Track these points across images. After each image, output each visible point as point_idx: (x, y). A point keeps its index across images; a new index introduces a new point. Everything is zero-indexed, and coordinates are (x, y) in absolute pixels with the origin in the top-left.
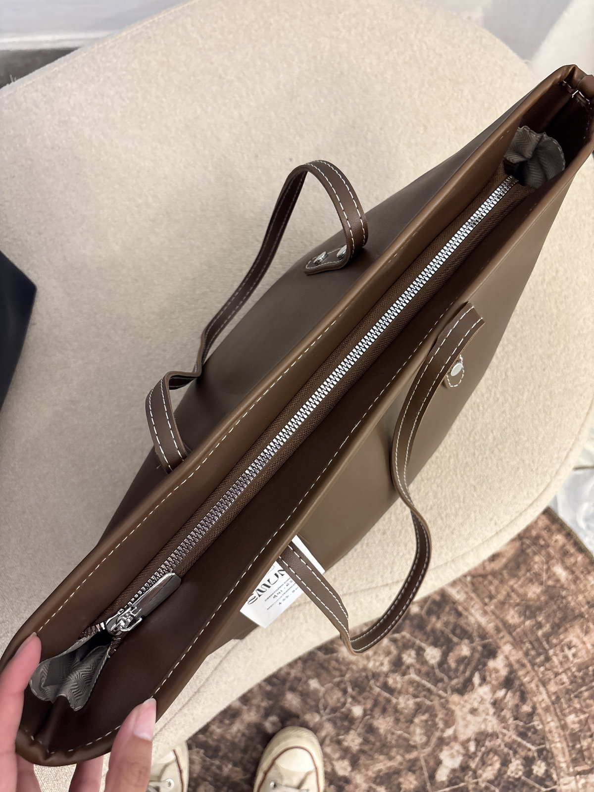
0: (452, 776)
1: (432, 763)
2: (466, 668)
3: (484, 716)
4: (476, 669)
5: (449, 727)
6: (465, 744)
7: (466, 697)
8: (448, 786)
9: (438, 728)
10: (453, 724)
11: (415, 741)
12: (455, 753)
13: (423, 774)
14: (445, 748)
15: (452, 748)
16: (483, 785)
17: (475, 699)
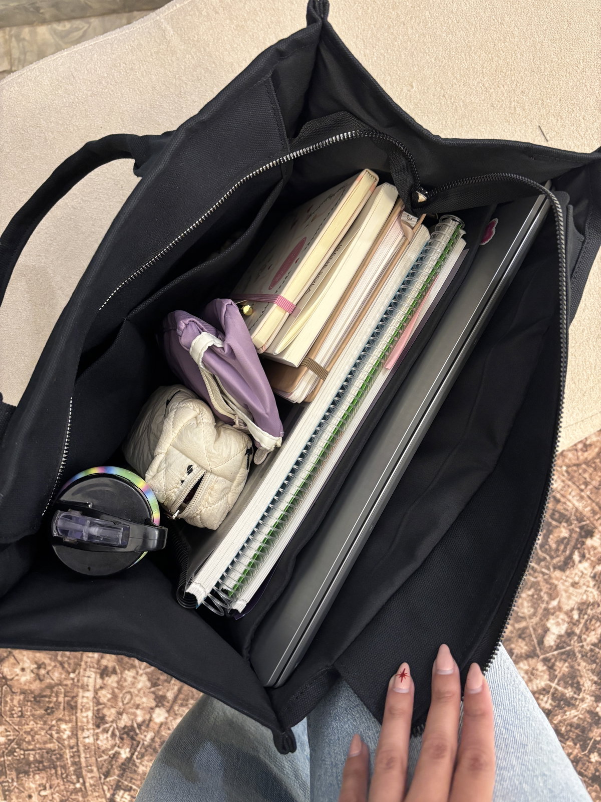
0: (558, 641)
1: (540, 631)
2: (565, 548)
3: (585, 588)
4: (575, 548)
5: (554, 599)
6: (569, 614)
7: (568, 572)
8: (556, 650)
9: (544, 601)
10: (557, 596)
11: (523, 613)
12: (560, 621)
13: (533, 641)
14: (551, 617)
15: (557, 617)
16: (588, 648)
17: (576, 574)
